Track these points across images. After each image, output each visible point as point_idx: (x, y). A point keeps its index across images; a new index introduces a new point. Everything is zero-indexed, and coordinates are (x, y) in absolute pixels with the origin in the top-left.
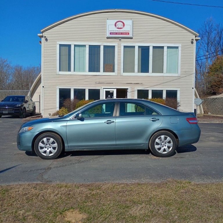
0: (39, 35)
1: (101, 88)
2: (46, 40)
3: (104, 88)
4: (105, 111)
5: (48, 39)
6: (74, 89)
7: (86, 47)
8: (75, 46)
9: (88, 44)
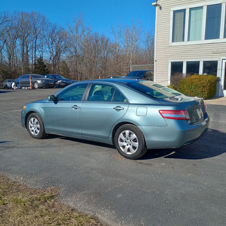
0: (153, 4)
1: (219, 60)
2: (161, 8)
3: (223, 59)
4: (223, 88)
5: (162, 7)
6: (187, 62)
7: (203, 9)
8: (191, 9)
9: (205, 4)
